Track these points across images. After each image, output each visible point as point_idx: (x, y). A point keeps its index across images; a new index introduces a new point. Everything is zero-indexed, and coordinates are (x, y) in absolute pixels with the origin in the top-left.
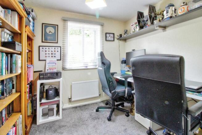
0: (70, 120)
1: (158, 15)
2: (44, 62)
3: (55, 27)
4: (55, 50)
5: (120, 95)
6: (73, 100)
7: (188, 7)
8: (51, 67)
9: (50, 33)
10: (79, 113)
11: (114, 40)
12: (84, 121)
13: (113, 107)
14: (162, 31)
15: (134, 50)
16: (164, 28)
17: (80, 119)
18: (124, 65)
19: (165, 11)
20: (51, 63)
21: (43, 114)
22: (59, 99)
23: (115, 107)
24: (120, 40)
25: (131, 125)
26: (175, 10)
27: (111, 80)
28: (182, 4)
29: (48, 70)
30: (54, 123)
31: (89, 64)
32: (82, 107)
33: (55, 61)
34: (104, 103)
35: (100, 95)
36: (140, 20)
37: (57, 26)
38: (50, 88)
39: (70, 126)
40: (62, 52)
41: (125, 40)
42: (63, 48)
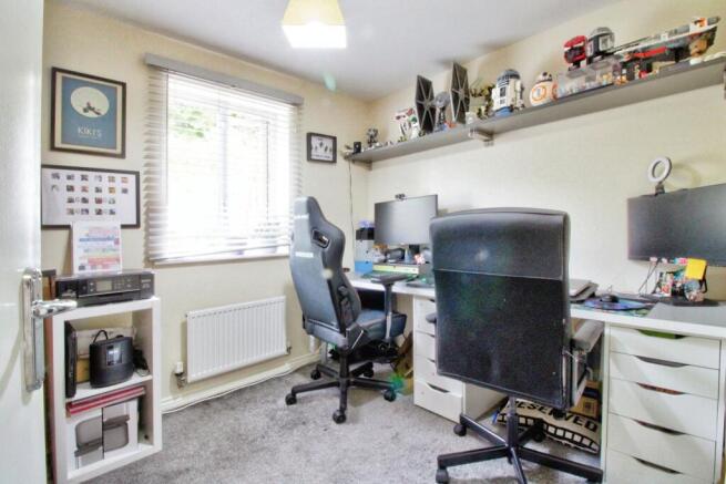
0: (201, 449)
1: (474, 95)
2: (64, 233)
3: (115, 89)
4: (112, 185)
5: (371, 335)
6: (192, 376)
7: (555, 87)
8: (96, 255)
9: (91, 114)
10: (225, 421)
11: (334, 161)
12: (254, 441)
13: (344, 380)
14: (483, 143)
15: (401, 197)
16: (490, 135)
17: (237, 438)
18: (366, 243)
19: (494, 87)
20: (95, 240)
21: (78, 446)
22: (148, 378)
23: (352, 380)
24: (354, 161)
25: (407, 421)
26: (522, 89)
27: (345, 293)
28: (541, 77)
29: (82, 268)
30: (133, 472)
31: (251, 243)
32: (229, 399)
33: (115, 228)
34: (304, 374)
35: (289, 349)
36: (423, 103)
37: (120, 88)
38: (98, 340)
39: (207, 466)
40: (143, 194)
41: (368, 163)
42: (147, 180)
